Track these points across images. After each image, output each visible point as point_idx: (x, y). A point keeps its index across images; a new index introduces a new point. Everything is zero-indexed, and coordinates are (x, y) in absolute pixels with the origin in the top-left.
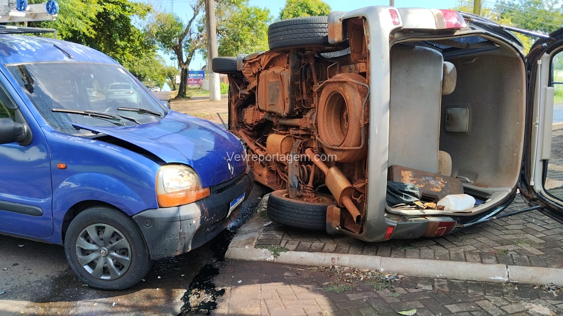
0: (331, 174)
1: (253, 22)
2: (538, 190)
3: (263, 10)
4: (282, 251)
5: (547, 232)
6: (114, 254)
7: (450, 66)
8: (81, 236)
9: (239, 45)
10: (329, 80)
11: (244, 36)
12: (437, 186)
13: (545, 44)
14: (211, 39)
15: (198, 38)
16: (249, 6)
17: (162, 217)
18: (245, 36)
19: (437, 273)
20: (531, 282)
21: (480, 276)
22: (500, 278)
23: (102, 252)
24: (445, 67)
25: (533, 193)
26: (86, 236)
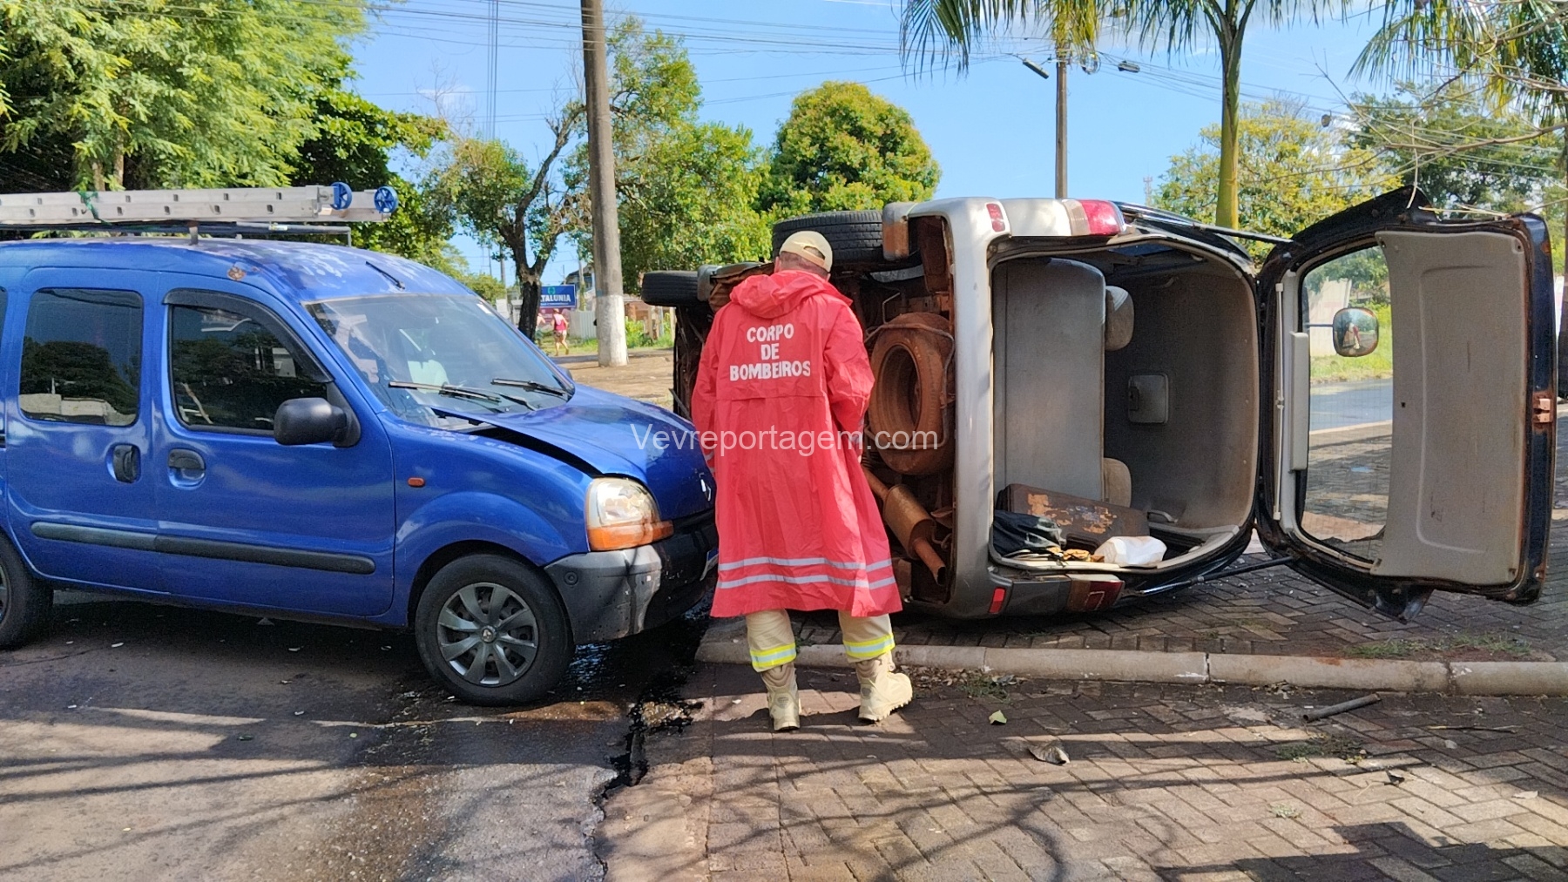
0: (893, 498)
1: (709, 164)
2: (1288, 529)
3: (733, 132)
4: (804, 645)
5: (1310, 610)
6: (507, 637)
7: (1120, 295)
8: (449, 607)
9: (674, 222)
10: (886, 325)
11: (686, 198)
12: (1096, 521)
13: (1287, 255)
14: (602, 209)
15: (567, 203)
16: (699, 121)
17: (595, 566)
18: (689, 199)
19: (1085, 672)
20: (1248, 681)
21: (1160, 672)
22: (1194, 675)
23: (485, 634)
24: (1109, 297)
25: (1280, 535)
26: (458, 606)
